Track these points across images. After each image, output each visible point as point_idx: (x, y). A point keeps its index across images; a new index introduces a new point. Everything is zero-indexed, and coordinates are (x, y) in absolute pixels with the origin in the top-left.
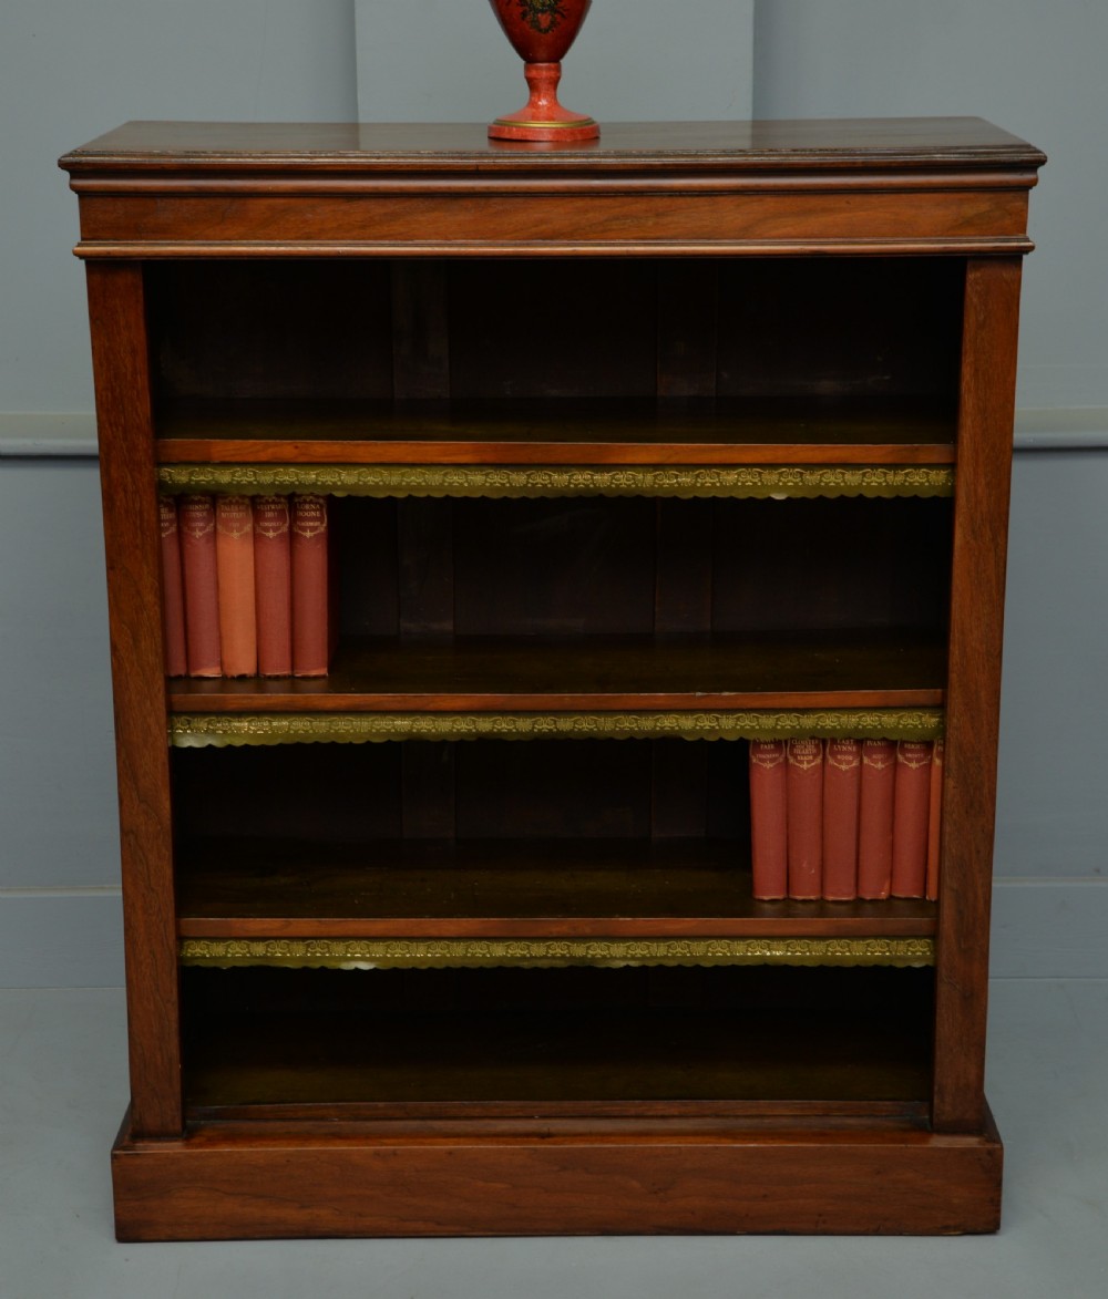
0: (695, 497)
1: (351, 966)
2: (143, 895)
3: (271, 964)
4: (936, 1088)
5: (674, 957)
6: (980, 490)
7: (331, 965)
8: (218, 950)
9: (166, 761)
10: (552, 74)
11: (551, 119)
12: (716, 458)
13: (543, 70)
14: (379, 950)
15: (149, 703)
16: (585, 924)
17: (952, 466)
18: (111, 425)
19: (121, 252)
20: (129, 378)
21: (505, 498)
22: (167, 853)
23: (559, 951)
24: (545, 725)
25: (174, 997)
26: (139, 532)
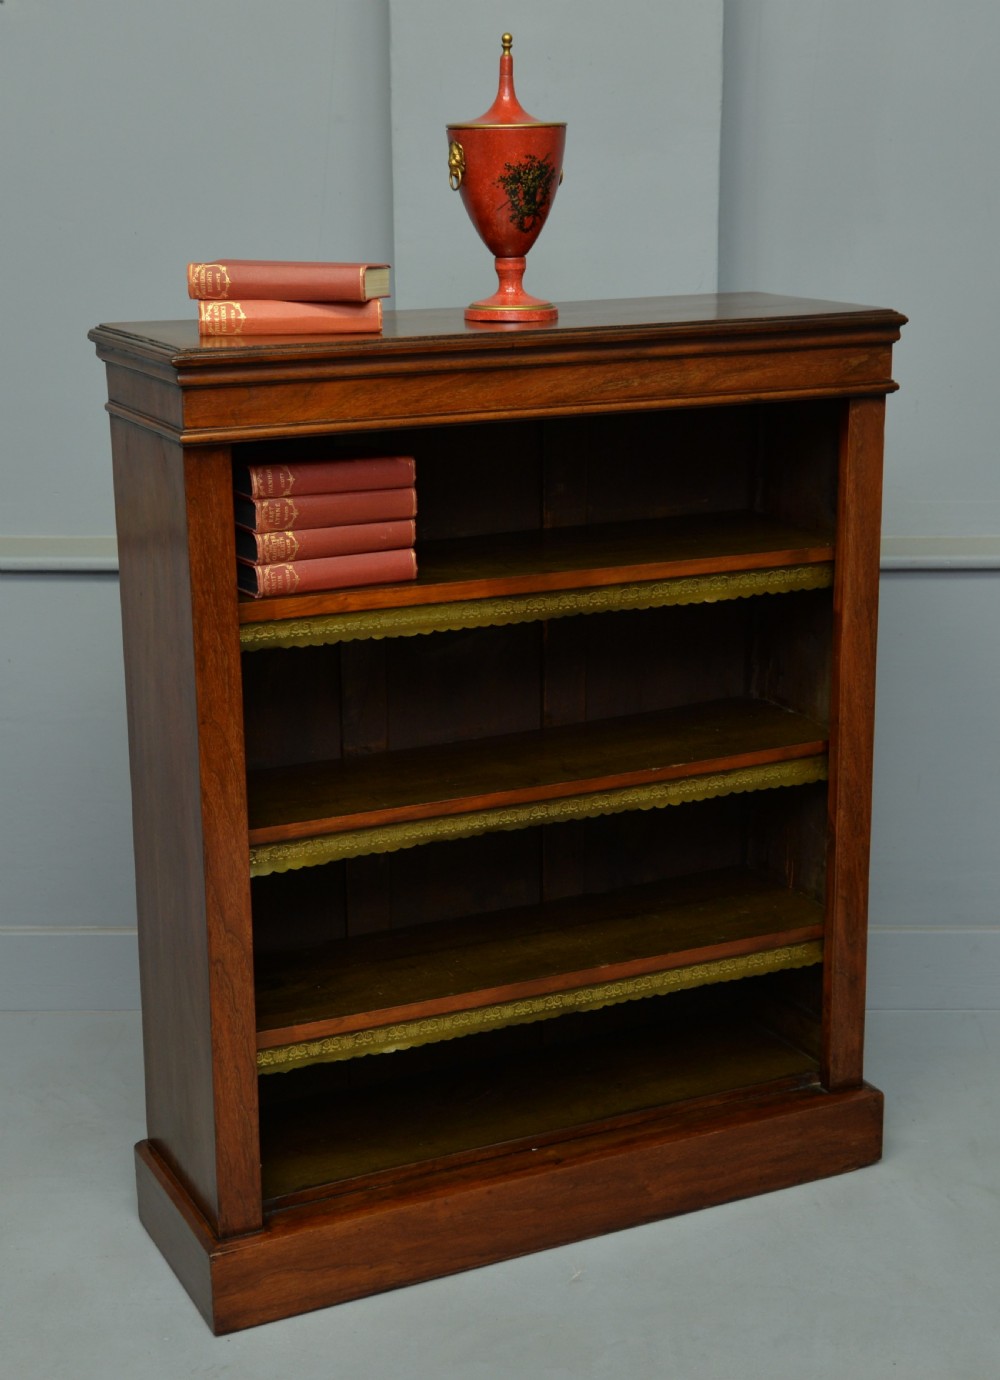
0: (651, 607)
1: (391, 1049)
2: (229, 1016)
3: (325, 1061)
4: (831, 1058)
5: (640, 991)
6: (860, 580)
7: (375, 1051)
8: (281, 1056)
9: (249, 892)
10: (519, 266)
11: (516, 303)
12: (668, 573)
13: (510, 263)
14: (413, 1030)
15: (234, 841)
16: (574, 978)
17: (831, 565)
18: (203, 593)
19: (221, 437)
20: (220, 550)
21: (509, 624)
22: (249, 974)
23: (555, 1003)
24: (539, 813)
25: (256, 1104)
26: (227, 687)
